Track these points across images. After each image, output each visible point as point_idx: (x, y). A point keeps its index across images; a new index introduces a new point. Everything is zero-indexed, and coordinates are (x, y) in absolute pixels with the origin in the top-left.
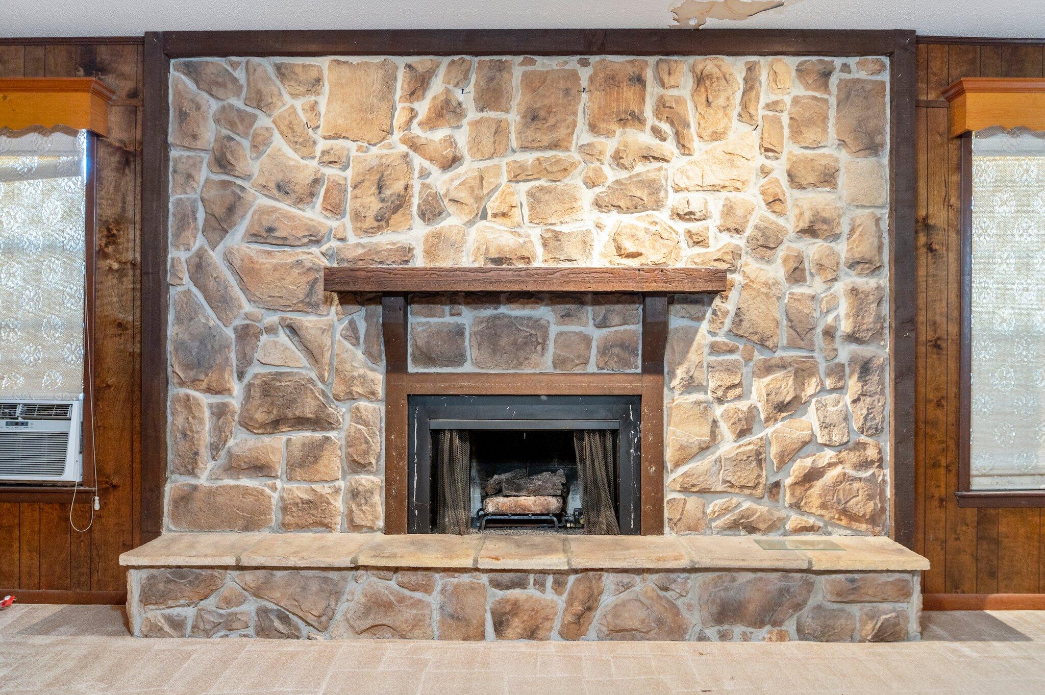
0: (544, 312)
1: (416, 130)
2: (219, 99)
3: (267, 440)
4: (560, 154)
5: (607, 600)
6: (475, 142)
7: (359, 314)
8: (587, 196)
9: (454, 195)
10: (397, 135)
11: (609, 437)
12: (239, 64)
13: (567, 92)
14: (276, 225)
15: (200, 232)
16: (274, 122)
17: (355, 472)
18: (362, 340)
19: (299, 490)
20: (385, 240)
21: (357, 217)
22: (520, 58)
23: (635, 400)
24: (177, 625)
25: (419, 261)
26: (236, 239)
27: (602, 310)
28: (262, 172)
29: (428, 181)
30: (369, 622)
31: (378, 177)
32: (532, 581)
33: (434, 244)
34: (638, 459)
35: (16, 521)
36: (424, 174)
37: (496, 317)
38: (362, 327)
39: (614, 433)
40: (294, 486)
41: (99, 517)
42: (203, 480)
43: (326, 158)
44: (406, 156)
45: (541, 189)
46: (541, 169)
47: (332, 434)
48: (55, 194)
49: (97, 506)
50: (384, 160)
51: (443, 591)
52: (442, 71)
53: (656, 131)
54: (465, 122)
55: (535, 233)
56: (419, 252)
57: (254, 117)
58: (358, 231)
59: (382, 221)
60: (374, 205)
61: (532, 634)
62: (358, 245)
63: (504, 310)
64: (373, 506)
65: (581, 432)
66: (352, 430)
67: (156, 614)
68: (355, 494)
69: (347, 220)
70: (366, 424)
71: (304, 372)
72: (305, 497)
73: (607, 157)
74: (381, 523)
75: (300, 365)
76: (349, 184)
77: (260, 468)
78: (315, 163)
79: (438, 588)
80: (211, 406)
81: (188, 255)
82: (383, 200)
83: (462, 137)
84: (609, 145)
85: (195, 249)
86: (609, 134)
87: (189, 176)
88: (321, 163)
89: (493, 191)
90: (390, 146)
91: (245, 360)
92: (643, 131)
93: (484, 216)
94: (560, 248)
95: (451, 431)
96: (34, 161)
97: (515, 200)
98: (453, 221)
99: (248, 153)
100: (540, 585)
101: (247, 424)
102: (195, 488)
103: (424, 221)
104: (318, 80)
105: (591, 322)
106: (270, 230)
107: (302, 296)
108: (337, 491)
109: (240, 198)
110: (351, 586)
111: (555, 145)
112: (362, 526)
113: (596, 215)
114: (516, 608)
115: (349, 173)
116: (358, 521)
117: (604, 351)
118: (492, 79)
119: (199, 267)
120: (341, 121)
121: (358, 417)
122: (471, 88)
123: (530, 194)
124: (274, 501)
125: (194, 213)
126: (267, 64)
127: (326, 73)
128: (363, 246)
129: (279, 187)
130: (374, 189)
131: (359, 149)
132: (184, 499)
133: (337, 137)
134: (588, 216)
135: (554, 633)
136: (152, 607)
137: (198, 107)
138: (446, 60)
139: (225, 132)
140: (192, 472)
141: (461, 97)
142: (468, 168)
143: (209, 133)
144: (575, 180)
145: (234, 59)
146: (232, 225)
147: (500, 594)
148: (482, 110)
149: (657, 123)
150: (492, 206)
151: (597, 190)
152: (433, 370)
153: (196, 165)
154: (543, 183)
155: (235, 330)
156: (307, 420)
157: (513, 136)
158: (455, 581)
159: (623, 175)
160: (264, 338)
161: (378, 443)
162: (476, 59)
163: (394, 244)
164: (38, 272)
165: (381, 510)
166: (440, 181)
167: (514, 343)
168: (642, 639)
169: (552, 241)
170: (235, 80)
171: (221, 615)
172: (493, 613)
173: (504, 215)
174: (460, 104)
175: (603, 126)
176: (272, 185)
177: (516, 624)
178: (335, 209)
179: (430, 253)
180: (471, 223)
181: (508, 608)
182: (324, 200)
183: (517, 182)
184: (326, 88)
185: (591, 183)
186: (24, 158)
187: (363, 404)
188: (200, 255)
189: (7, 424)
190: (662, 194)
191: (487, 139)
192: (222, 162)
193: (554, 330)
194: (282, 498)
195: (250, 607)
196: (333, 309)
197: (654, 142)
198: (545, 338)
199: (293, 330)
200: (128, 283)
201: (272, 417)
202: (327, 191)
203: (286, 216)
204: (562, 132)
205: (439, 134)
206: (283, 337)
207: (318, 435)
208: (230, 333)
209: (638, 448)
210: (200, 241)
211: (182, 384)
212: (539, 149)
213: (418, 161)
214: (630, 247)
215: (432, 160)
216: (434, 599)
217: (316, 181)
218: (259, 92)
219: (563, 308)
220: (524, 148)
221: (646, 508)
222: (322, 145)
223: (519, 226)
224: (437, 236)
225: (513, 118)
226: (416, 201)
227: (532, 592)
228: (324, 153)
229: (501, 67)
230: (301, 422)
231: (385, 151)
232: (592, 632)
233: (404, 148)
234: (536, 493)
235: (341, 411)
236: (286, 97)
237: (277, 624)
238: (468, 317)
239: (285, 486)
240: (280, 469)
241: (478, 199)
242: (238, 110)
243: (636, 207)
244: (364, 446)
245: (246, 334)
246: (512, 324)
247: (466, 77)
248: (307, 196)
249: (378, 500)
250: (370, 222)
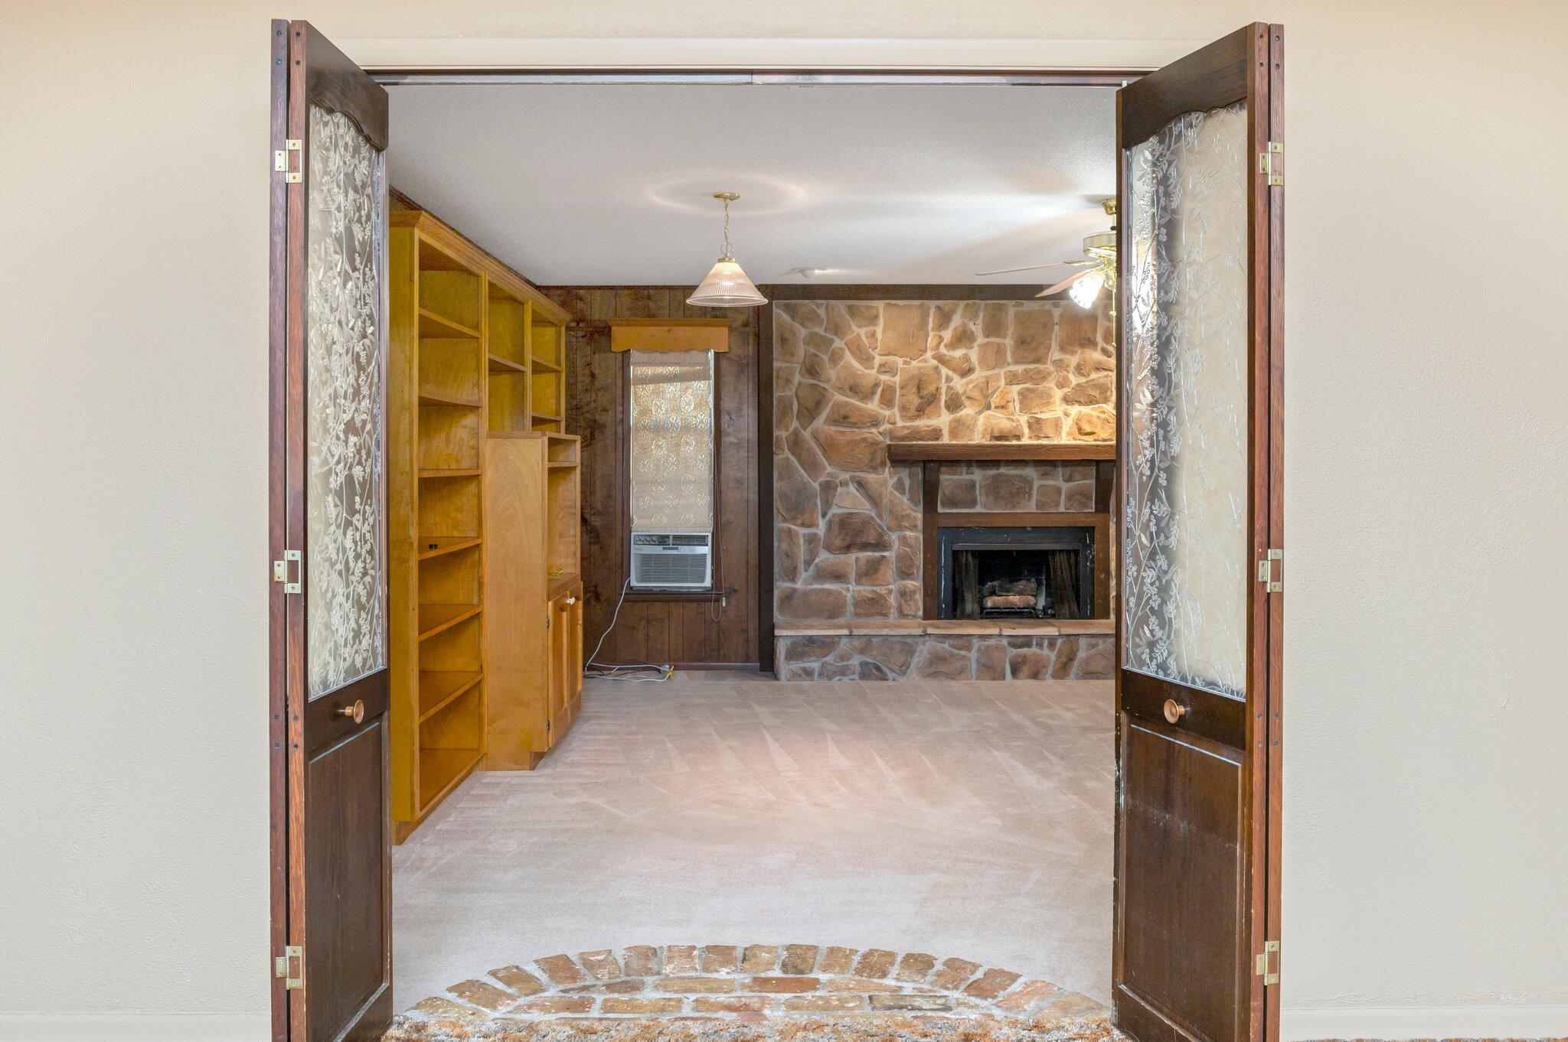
0: (1030, 472)
1: (943, 350)
2: (807, 328)
3: (842, 557)
4: (1040, 366)
5: (1082, 654)
6: (983, 360)
7: (904, 473)
8: (1058, 394)
9: (969, 393)
10: (929, 354)
11: (1072, 555)
12: (822, 304)
13: (1045, 326)
14: (849, 414)
15: (795, 420)
16: (845, 344)
17: (903, 579)
18: (907, 490)
19: (865, 590)
20: (922, 423)
21: (903, 408)
22: (1014, 302)
23: (1090, 530)
24: (809, 673)
25: (946, 440)
26: (820, 422)
27: (1068, 470)
28: (838, 378)
29: (951, 384)
30: (932, 670)
31: (917, 382)
32: (1034, 643)
33: (957, 427)
34: (1092, 570)
35: (666, 615)
36: (949, 379)
37: (999, 475)
38: (907, 482)
39: (1076, 552)
40: (861, 588)
41: (724, 611)
42: (799, 585)
43: (883, 369)
44: (937, 367)
45: (1028, 390)
46: (1027, 376)
47: (886, 554)
48: (690, 391)
49: (724, 604)
50: (922, 371)
51: (979, 650)
52: (960, 311)
53: (1105, 352)
54: (976, 344)
55: (1023, 419)
56: (946, 432)
57: (833, 341)
58: (904, 418)
59: (921, 411)
60: (916, 401)
61: (1035, 675)
62: (904, 427)
63: (1003, 470)
64: (916, 601)
65: (1054, 552)
66: (901, 551)
67: (796, 665)
68: (903, 594)
69: (896, 409)
70: (910, 547)
71: (867, 512)
72: (870, 596)
73: (1072, 369)
74: (921, 613)
75: (865, 508)
76: (898, 386)
77: (838, 577)
78: (874, 372)
79: (975, 648)
80: (804, 535)
81: (788, 433)
82: (921, 397)
83: (974, 355)
84: (1073, 360)
85: (791, 429)
86: (1073, 353)
87: (788, 381)
88: (878, 372)
89: (993, 393)
90: (925, 361)
91: (827, 505)
92: (1095, 350)
93: (989, 407)
94: (1041, 429)
95: (967, 551)
96: (677, 369)
97: (1010, 397)
98: (967, 411)
99: (828, 366)
100: (1040, 645)
101: (829, 548)
102: (795, 590)
103: (949, 411)
104: (877, 317)
105: (1061, 478)
106: (845, 417)
107: (867, 462)
108: (890, 592)
109: (824, 396)
110: (921, 647)
111: (1038, 361)
112: (908, 615)
113: (1065, 406)
114: (1025, 660)
115: (897, 379)
116: (906, 612)
117: (1070, 497)
118: (994, 316)
119: (796, 443)
120: (892, 344)
121: (904, 541)
122: (980, 321)
123: (1020, 393)
124: (848, 599)
125: (791, 404)
126: (840, 305)
127: (881, 311)
128: (908, 428)
129: (851, 389)
130: (914, 390)
131: (905, 363)
132: (789, 597)
133: (889, 354)
134: (1058, 409)
135: (1048, 676)
136: (793, 662)
137: (794, 335)
138: (963, 303)
139: (812, 350)
140: (793, 579)
141: (973, 328)
142: (978, 375)
143: (801, 351)
144: (1050, 384)
145: (819, 301)
146: (819, 414)
147: (1015, 651)
148: (987, 337)
149: (1105, 345)
150: (994, 401)
151: (1065, 390)
152: (955, 511)
153: (792, 373)
154: (1028, 385)
155: (820, 485)
156: (870, 544)
157: (1009, 354)
158: (986, 643)
159: (1083, 380)
160: (839, 489)
161: (919, 560)
162: (983, 302)
163: (929, 426)
164: (678, 445)
165: (921, 604)
166: (959, 384)
167: (1010, 493)
168: (1104, 679)
169: (1036, 425)
170: (818, 316)
171: (838, 667)
172: (1011, 663)
173: (1003, 407)
174: (973, 332)
175: (1070, 348)
176: (846, 387)
177: (1025, 670)
178: (887, 401)
179: (953, 433)
180: (980, 412)
181: (1020, 660)
182: (882, 396)
183: (1011, 385)
184: (881, 321)
185: (1061, 386)
186: (669, 368)
187: (908, 533)
188: (796, 433)
189: (664, 549)
190: (1109, 393)
191: (991, 357)
192: (812, 370)
193: (1036, 484)
194: (853, 597)
195: (855, 661)
196: (887, 470)
197: (1104, 358)
198: (1031, 488)
199: (861, 485)
200: (743, 454)
201: (846, 543)
202: (883, 391)
203: (856, 407)
204: (1042, 351)
205: (958, 353)
206: (852, 488)
207: (877, 554)
208: (816, 486)
209: (1093, 562)
210: (795, 424)
211: (785, 520)
212: (1026, 363)
213: (944, 371)
214: (1087, 428)
215: (954, 371)
216: (973, 655)
217: (876, 385)
218: (836, 325)
219: (1043, 469)
220: (1016, 362)
221: (1098, 601)
222: (878, 360)
223: (1013, 414)
224: (958, 421)
225: (1009, 342)
226: (943, 398)
227: (1034, 649)
228: (881, 366)
229: (1000, 308)
230: (865, 546)
231: (922, 365)
232: (1072, 676)
233: (935, 362)
234: (1021, 593)
235: (894, 537)
236: (854, 327)
237: (874, 671)
238: (978, 475)
239: (855, 589)
240: (853, 576)
241: (986, 397)
242: (822, 336)
243: (1091, 401)
244: (908, 562)
245: (828, 488)
246: (1009, 479)
247: (976, 316)
248: (867, 396)
249: (919, 597)
250: (913, 412)
